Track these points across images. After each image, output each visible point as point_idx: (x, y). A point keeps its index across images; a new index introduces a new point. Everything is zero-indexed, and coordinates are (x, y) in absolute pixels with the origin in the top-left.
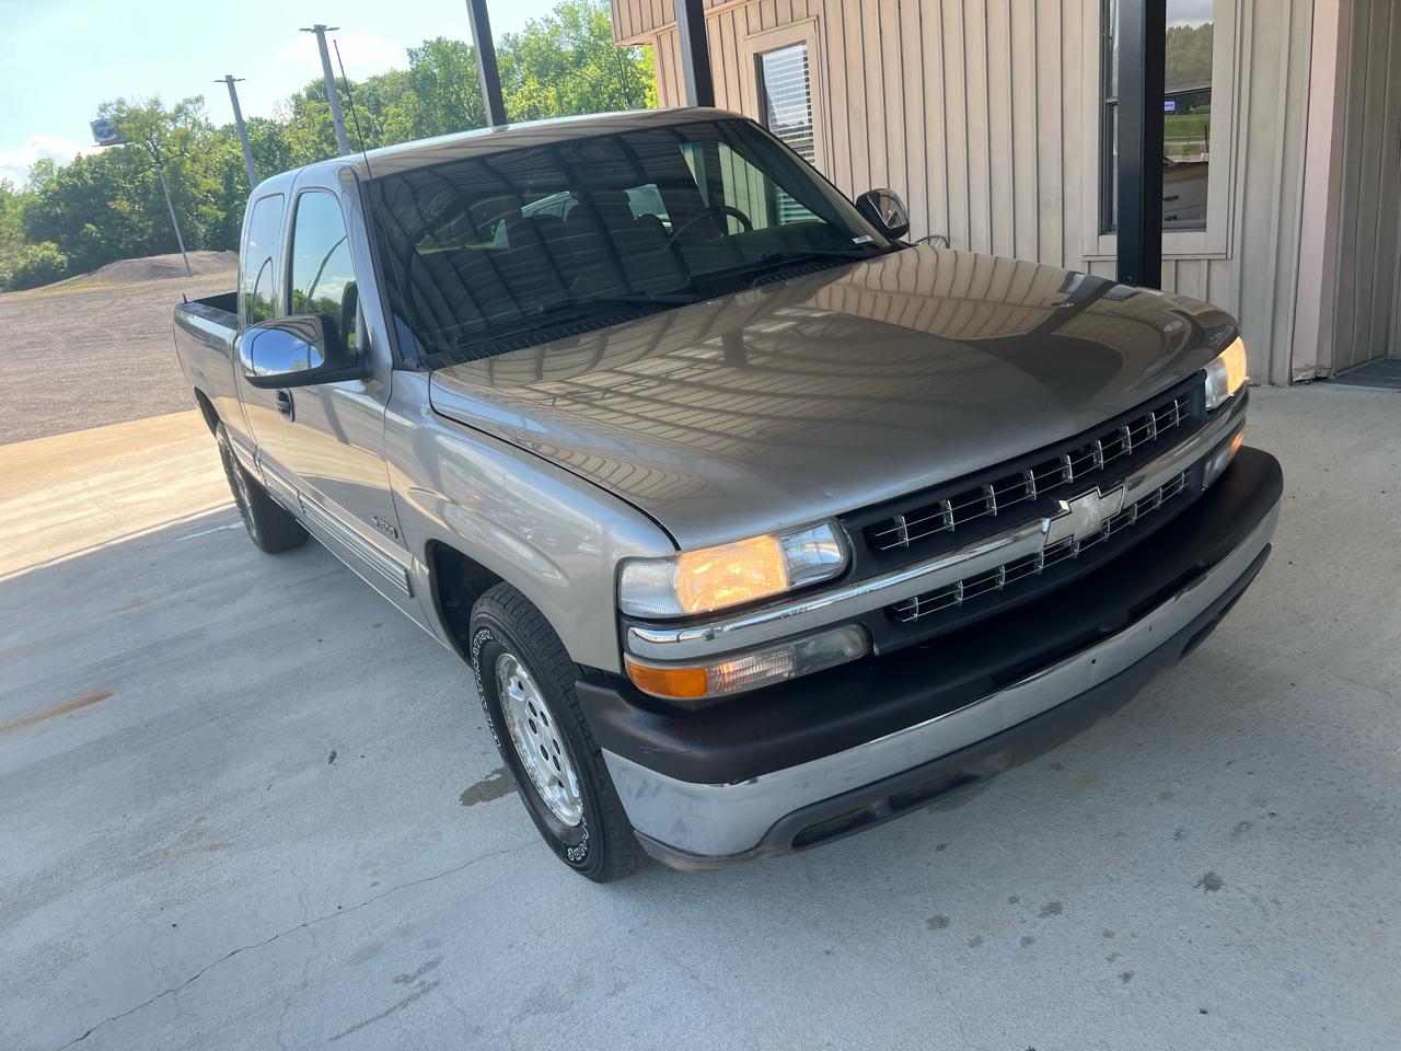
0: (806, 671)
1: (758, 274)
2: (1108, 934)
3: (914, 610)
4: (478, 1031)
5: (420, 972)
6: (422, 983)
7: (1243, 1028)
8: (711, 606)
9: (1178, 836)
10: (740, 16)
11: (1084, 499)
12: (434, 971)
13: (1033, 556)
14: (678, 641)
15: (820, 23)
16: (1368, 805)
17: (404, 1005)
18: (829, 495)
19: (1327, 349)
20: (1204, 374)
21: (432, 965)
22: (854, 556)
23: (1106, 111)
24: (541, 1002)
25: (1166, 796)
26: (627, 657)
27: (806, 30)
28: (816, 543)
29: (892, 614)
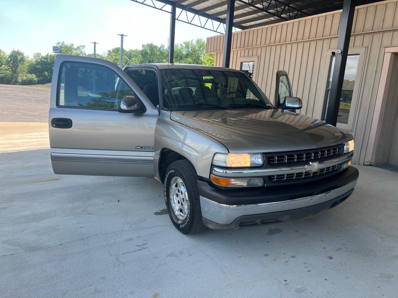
0: (249, 186)
1: (244, 107)
2: (305, 263)
3: (275, 179)
4: (157, 258)
5: (142, 245)
6: (143, 247)
7: (334, 284)
8: (233, 166)
9: (324, 248)
10: (239, 52)
11: (315, 163)
12: (146, 245)
13: (302, 173)
14: (223, 173)
15: (259, 58)
16: (369, 250)
17: (139, 250)
18: (262, 148)
19: (374, 158)
20: (344, 145)
21: (146, 244)
22: (265, 163)
23: (327, 91)
24: (172, 255)
25: (322, 241)
26: (211, 175)
27: (255, 59)
28: (258, 158)
29: (270, 178)
